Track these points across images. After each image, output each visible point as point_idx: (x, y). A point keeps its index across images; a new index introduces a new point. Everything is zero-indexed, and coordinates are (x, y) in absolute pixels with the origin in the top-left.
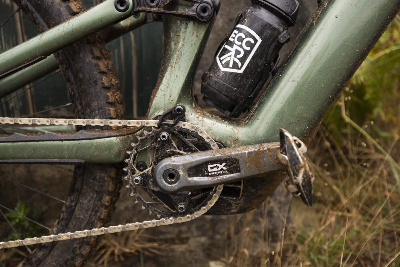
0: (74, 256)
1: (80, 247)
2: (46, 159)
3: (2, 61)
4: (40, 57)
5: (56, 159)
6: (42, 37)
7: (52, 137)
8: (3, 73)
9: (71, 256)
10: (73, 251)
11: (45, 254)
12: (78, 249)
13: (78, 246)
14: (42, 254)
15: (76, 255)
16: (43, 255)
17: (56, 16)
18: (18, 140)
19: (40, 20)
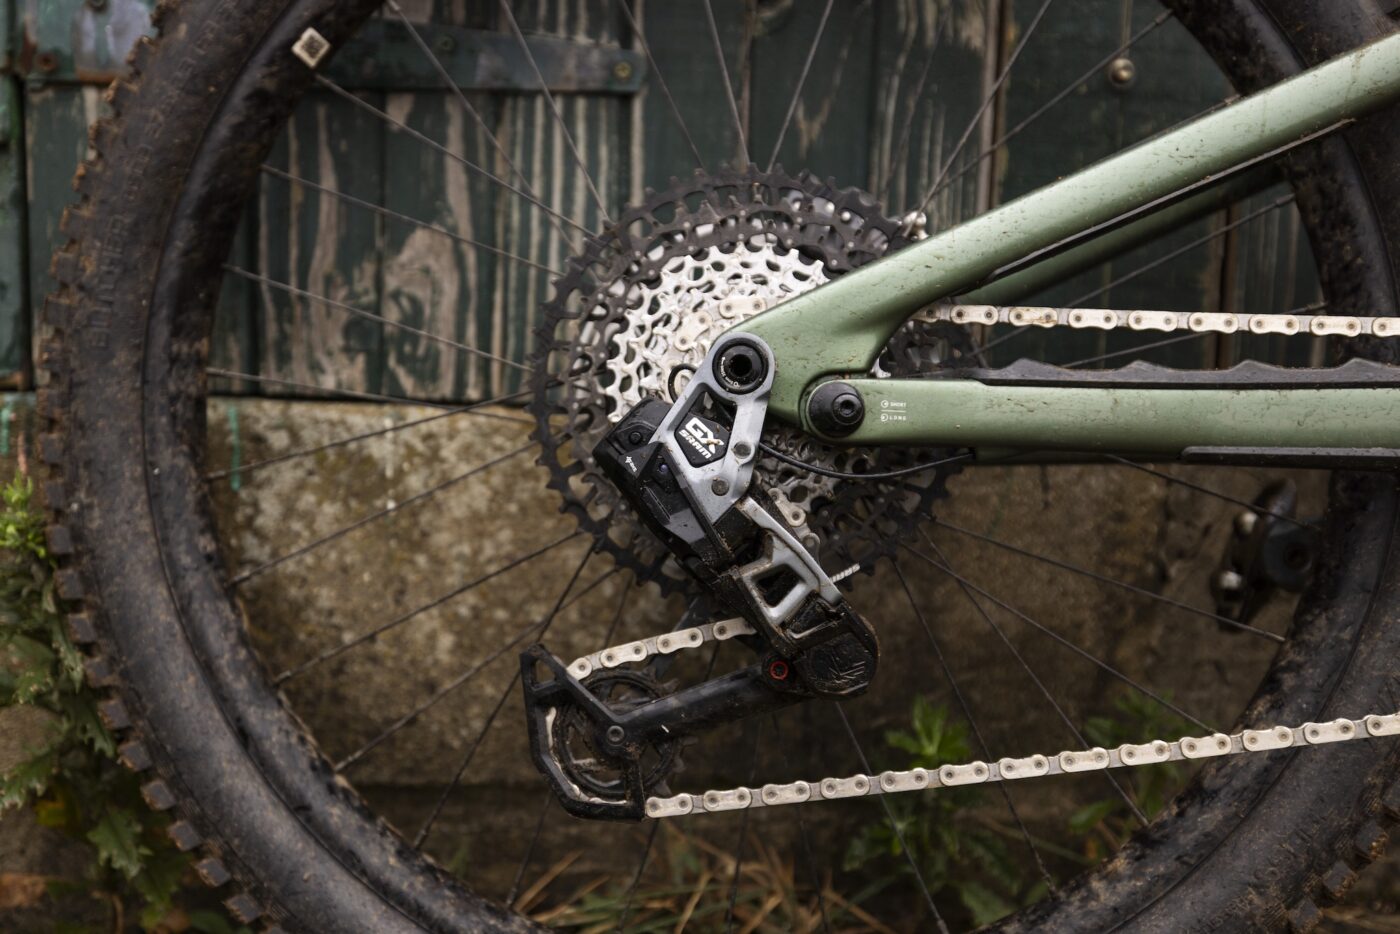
0: (1361, 818)
1: (1386, 786)
2: (1346, 447)
3: (1235, 126)
4: (1347, 121)
5: (1380, 449)
6: (1363, 59)
7: (1371, 374)
8: (1230, 167)
9: (1351, 819)
10: (1361, 801)
11: (1236, 815)
12: (1377, 793)
13: (1379, 781)
14: (1220, 817)
15: (1367, 818)
16: (1227, 820)
17: (1343, 18)
18: (1255, 381)
19: (1268, 36)
